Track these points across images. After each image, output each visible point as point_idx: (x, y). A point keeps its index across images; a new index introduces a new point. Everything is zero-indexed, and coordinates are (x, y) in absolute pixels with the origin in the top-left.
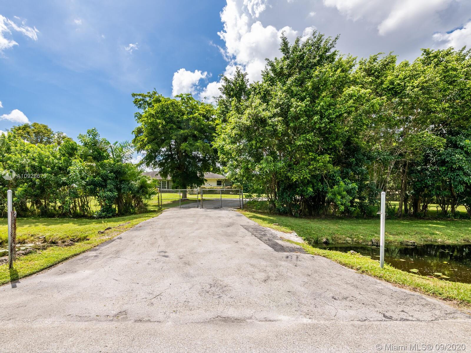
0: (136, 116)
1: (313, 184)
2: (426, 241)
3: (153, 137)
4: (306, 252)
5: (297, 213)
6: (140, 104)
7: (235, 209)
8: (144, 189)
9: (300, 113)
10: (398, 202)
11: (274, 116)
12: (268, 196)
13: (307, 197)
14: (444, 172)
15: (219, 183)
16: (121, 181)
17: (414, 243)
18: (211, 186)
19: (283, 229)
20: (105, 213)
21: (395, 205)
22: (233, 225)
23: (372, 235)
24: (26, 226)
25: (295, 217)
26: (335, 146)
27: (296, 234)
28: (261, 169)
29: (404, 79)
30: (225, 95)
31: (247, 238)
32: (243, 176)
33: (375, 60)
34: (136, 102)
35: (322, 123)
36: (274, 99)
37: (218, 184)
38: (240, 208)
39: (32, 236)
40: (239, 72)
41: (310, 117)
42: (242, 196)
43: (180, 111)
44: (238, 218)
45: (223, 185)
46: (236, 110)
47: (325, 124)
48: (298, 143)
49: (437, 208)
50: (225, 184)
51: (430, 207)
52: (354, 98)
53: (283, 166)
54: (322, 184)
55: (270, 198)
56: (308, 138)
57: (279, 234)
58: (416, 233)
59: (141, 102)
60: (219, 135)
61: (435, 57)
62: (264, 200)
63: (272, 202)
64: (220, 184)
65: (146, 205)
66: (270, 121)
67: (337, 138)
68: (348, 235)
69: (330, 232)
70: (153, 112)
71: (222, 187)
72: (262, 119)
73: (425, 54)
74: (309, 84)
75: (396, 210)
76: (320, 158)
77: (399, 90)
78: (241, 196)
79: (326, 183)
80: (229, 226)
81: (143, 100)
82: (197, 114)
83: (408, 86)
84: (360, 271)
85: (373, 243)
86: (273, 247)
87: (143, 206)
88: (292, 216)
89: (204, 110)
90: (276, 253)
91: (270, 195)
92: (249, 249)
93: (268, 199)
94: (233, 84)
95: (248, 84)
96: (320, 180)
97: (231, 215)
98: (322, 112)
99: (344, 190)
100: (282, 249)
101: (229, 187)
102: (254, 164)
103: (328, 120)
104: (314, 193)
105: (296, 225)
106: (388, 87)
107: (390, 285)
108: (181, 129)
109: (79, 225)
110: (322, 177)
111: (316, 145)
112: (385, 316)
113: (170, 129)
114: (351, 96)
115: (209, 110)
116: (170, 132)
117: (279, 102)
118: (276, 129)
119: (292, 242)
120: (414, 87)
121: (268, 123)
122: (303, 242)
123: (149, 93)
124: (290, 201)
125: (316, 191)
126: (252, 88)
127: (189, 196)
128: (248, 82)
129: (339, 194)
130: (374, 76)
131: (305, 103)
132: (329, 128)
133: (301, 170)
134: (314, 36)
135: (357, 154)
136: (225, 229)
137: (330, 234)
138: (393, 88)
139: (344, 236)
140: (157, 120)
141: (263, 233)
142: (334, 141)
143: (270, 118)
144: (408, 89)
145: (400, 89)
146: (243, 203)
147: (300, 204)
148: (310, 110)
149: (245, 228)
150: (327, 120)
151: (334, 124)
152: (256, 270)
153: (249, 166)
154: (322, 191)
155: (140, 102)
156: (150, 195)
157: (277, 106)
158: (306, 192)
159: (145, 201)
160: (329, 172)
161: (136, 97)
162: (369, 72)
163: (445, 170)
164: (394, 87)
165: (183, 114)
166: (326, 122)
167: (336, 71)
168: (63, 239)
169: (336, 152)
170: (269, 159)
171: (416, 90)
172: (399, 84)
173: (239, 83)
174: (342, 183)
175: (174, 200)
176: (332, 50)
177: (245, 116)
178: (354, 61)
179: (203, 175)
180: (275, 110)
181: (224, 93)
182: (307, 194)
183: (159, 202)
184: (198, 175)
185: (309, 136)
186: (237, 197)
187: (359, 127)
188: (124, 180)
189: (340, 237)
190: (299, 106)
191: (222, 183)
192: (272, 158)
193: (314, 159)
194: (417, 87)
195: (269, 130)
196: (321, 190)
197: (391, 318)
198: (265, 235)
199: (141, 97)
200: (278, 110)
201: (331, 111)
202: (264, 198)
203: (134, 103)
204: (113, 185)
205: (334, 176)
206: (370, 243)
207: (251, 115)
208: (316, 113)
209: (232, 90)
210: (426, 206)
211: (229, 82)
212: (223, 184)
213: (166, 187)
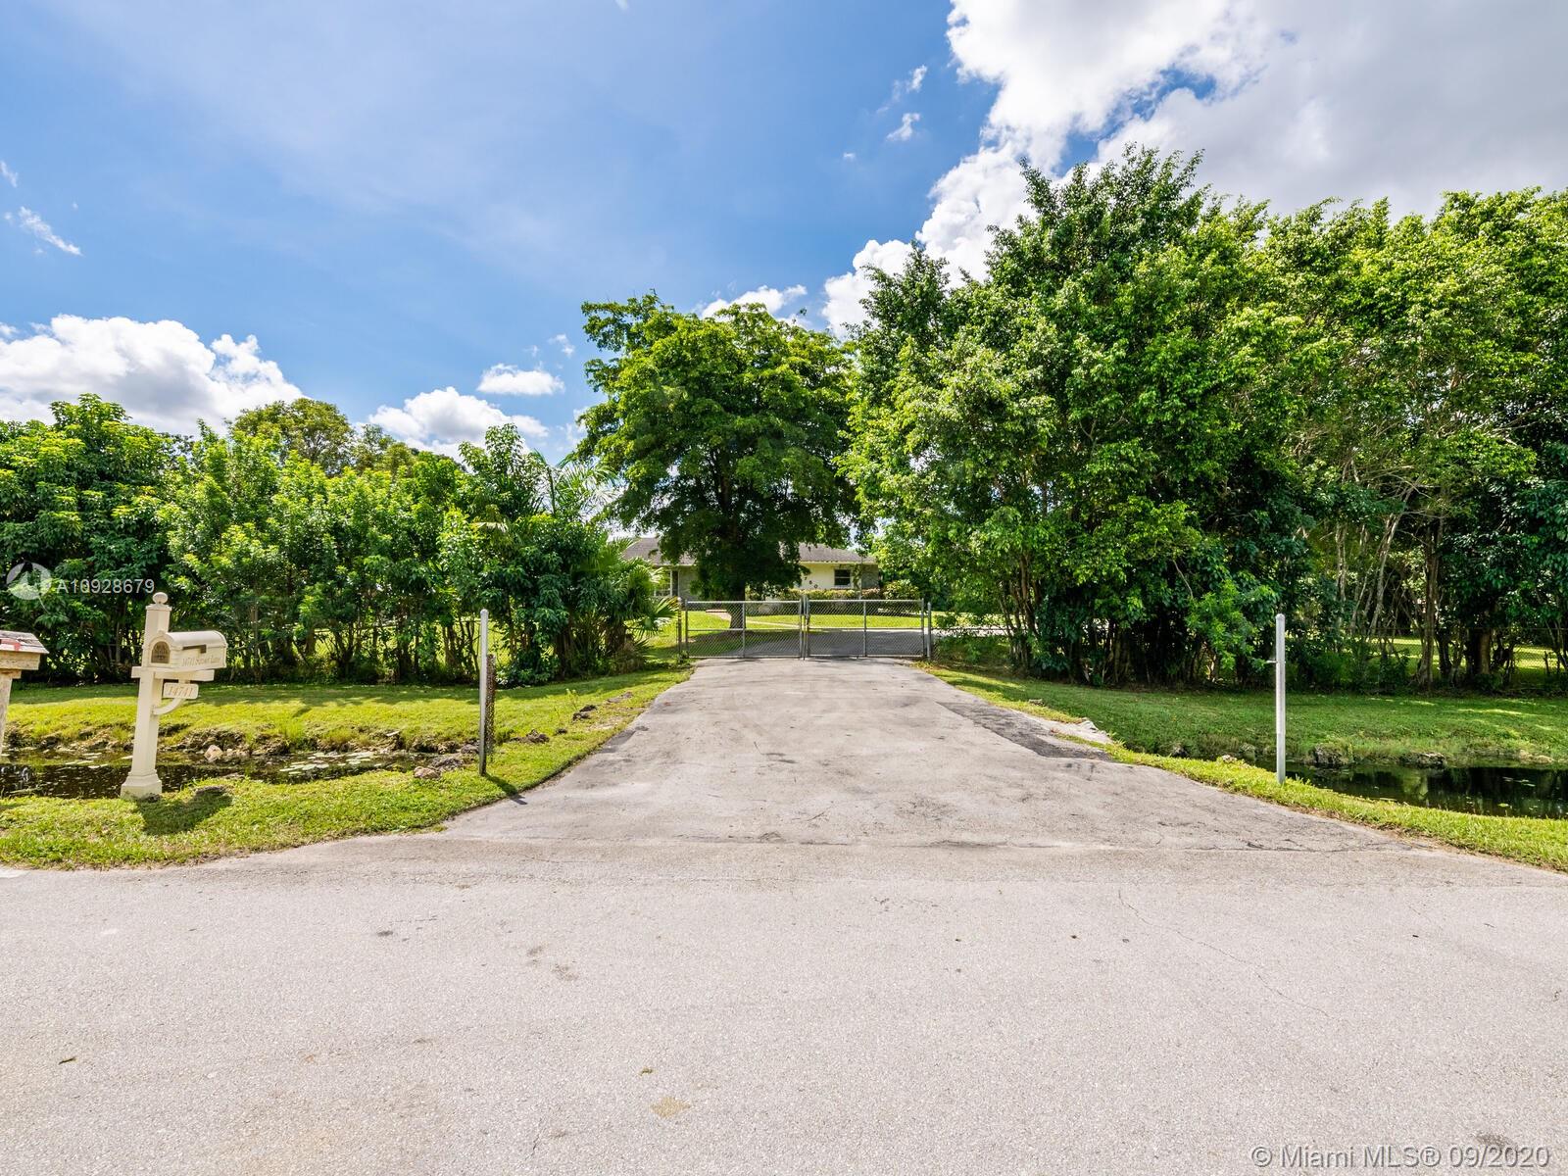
0: (591, 370)
1: (1143, 587)
2: (1478, 755)
3: (649, 438)
4: (1116, 760)
5: (1098, 675)
6: (603, 334)
7: (906, 662)
8: (637, 600)
9: (1098, 380)
10: (1418, 642)
11: (1027, 389)
12: (1008, 622)
13: (1125, 625)
14: (1535, 549)
15: (842, 576)
16: (576, 578)
17: (1440, 759)
18: (816, 587)
19: (1057, 714)
20: (529, 671)
21: (1407, 651)
22: (917, 702)
23: (1318, 736)
24: (332, 705)
25: (1092, 684)
26: (1203, 478)
27: (1092, 725)
28: (987, 544)
29: (1403, 280)
30: (877, 319)
31: (962, 729)
32: (934, 563)
33: (1314, 218)
34: (592, 329)
35: (1166, 410)
36: (1027, 340)
37: (838, 582)
38: (924, 659)
39: (361, 731)
40: (920, 256)
41: (1128, 392)
42: (930, 622)
43: (731, 357)
44: (926, 686)
45: (856, 584)
46: (916, 372)
47: (1173, 413)
48: (1096, 469)
49: (1546, 660)
50: (860, 581)
51: (1522, 656)
52: (1254, 341)
53: (1051, 535)
54: (1171, 585)
55: (1013, 628)
56: (1123, 453)
57: (1047, 724)
58: (1455, 734)
59: (605, 326)
60: (855, 434)
61: (1488, 215)
62: (995, 632)
63: (1019, 639)
64: (846, 582)
65: (643, 649)
66: (1016, 405)
67: (1209, 452)
68: (1249, 737)
69: (1196, 727)
70: (649, 363)
71: (851, 591)
72: (990, 400)
73: (1456, 205)
74: (1125, 297)
75: (1411, 665)
76: (1159, 511)
77: (1388, 313)
78: (926, 620)
79: (1183, 584)
80: (906, 705)
81: (614, 321)
82: (784, 367)
83: (1413, 303)
84: (1231, 788)
85: (1317, 759)
86: (1034, 749)
87: (632, 649)
88: (1081, 681)
89: (805, 353)
90: (1043, 759)
91: (1012, 617)
92: (976, 752)
93: (1008, 630)
94: (903, 289)
95: (947, 287)
96: (1165, 575)
97: (901, 678)
98: (1163, 378)
99: (1237, 605)
100: (1057, 752)
101: (874, 590)
102: (966, 529)
103: (1182, 400)
104: (1146, 612)
105: (1094, 706)
106: (1358, 302)
107: (1284, 811)
108: (736, 413)
109: (470, 703)
110: (1170, 564)
111: (1149, 472)
112: (1249, 844)
113: (704, 414)
114: (1244, 335)
115: (820, 352)
116: (702, 424)
117: (1041, 349)
118: (1032, 427)
119: (1082, 741)
120: (1431, 306)
121: (1011, 414)
122: (1110, 742)
123: (634, 300)
124: (1073, 636)
125: (1155, 607)
126: (959, 301)
127: (752, 623)
128: (947, 282)
129: (1222, 615)
130: (1313, 269)
131: (1114, 353)
132: (1187, 424)
133: (1104, 549)
134: (1130, 157)
135: (1274, 497)
136: (900, 711)
137: (1194, 734)
138: (1372, 306)
139: (1234, 739)
140: (665, 388)
141: (1003, 721)
142: (1202, 460)
143: (1015, 397)
144: (1411, 311)
145: (1392, 311)
146: (931, 642)
147: (1107, 645)
148: (1128, 372)
149: (954, 711)
150: (1177, 402)
151: (1200, 414)
152: (1001, 784)
153: (951, 534)
154: (1172, 608)
155: (606, 329)
156: (654, 617)
157: (1035, 360)
158: (1124, 609)
159: (639, 636)
160: (1190, 551)
161: (593, 314)
162: (1299, 257)
163: (1539, 543)
164: (1375, 305)
165: (741, 367)
166: (1177, 407)
167: (1201, 257)
168: (448, 739)
169: (1211, 492)
170: (1010, 517)
171: (1435, 314)
172: (1387, 297)
173: (922, 288)
174: (1230, 585)
175: (697, 633)
176: (1186, 194)
177: (946, 395)
178: (1261, 214)
179: (794, 554)
180: (1028, 374)
181: (874, 315)
182: (1126, 618)
183: (680, 640)
184: (782, 552)
185: (1127, 448)
186: (910, 625)
187: (1272, 421)
188: (582, 574)
189: (1223, 740)
190: (1096, 362)
191: (852, 578)
192: (1018, 514)
193: (1144, 515)
194: (1440, 307)
195: (1013, 432)
196: (1166, 604)
197: (1260, 847)
198: (1009, 725)
199: (610, 315)
200: (1037, 372)
201: (1189, 376)
202: (996, 627)
203: (587, 332)
204: (556, 587)
205: (1205, 562)
206: (1309, 758)
207: (961, 390)
208: (1148, 381)
209: (900, 306)
210: (1508, 655)
211: (890, 285)
212: (855, 581)
213: (671, 589)
